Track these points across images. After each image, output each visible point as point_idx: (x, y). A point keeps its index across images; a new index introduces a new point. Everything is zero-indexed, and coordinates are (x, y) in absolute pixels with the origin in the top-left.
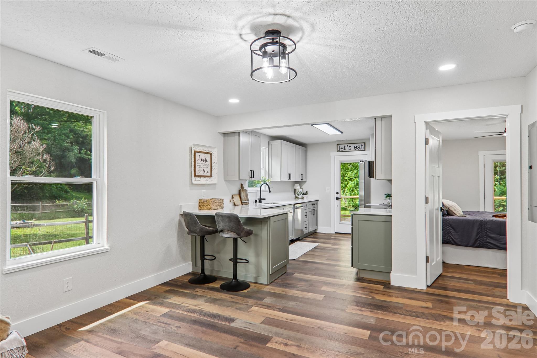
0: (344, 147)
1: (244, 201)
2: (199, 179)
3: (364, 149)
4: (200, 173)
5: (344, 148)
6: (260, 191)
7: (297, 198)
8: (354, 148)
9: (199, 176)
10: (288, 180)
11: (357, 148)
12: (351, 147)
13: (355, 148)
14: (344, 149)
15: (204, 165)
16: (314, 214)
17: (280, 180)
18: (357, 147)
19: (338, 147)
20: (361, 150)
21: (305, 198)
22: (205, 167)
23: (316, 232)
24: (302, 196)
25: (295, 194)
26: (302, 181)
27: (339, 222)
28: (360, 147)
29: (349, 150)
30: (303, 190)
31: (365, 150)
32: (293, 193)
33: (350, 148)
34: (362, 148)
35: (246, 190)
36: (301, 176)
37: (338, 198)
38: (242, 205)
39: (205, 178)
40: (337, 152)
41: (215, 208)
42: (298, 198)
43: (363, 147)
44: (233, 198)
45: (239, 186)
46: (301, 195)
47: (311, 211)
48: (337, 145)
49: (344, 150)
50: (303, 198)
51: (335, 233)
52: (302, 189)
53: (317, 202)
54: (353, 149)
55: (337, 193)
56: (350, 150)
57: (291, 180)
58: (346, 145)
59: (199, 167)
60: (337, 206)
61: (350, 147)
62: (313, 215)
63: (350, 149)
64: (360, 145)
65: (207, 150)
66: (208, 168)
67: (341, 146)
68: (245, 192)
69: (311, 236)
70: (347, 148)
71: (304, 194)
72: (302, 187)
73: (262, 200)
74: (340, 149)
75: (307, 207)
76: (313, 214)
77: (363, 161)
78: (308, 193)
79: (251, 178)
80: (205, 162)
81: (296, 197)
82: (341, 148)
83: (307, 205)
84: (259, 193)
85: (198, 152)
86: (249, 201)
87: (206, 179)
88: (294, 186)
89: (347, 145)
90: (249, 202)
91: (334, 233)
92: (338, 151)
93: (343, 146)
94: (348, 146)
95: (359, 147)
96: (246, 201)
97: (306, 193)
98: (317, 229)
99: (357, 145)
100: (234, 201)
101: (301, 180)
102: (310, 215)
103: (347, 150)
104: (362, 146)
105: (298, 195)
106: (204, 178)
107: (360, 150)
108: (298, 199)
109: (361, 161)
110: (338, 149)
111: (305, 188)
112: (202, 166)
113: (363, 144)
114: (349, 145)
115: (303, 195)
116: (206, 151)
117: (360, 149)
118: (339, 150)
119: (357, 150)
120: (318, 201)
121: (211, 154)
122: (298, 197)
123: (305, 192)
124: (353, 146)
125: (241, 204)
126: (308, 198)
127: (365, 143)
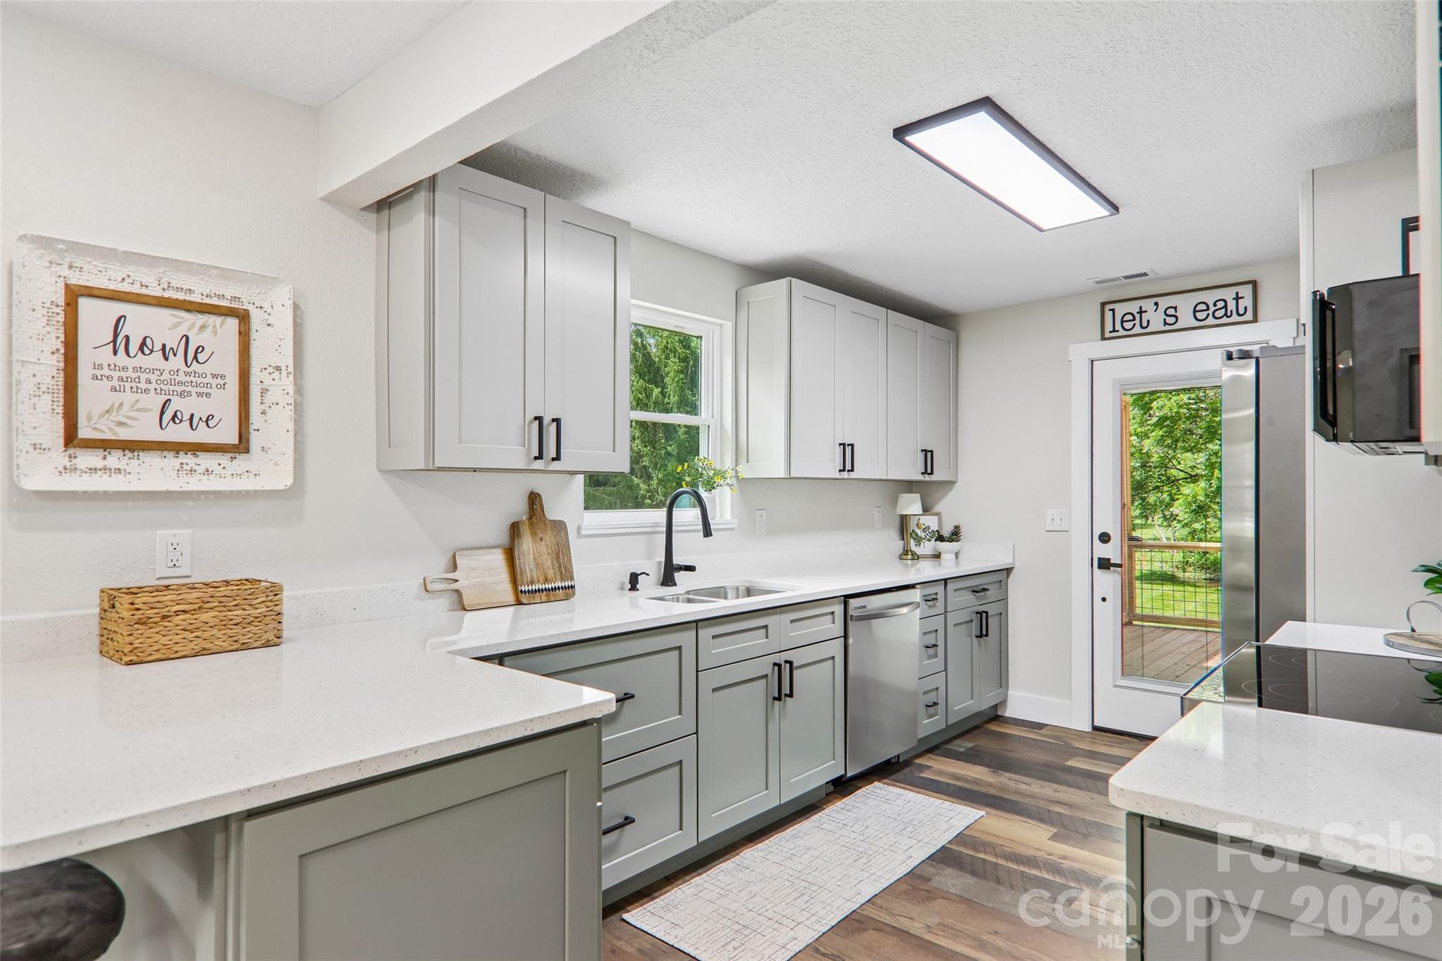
0: (1141, 312)
1: (532, 583)
2: (115, 459)
3: (1249, 316)
4: (121, 424)
5: (1137, 316)
6: (665, 529)
7: (910, 557)
8: (1195, 311)
9: (106, 445)
10: (837, 475)
11: (1210, 312)
12: (1175, 308)
13: (1198, 315)
14: (1137, 321)
15: (166, 376)
16: (980, 636)
17: (783, 477)
18: (1212, 308)
19: (1109, 315)
20: (1235, 318)
21: (947, 558)
22: (179, 389)
23: (999, 714)
24: (935, 549)
25: (903, 540)
26: (927, 478)
27: (1114, 679)
28: (1226, 307)
29: (1168, 328)
30: (940, 521)
31: (1255, 320)
32: (893, 534)
33: (1172, 314)
34: (1241, 311)
35: (560, 526)
36: (921, 456)
37: (1109, 559)
38: (519, 603)
39: (189, 460)
40: (1103, 338)
41: (177, 648)
42: (916, 557)
43: (1247, 302)
44: (454, 567)
45: (517, 508)
46: (929, 540)
47: (968, 622)
48: (1103, 305)
49: (1138, 330)
50: (937, 556)
51: (1095, 728)
52: (938, 514)
53: (1002, 576)
54: (1186, 319)
55: (1105, 538)
56: (1171, 324)
57: (853, 475)
58: (1148, 305)
59: (114, 389)
60: (1104, 599)
61: (1171, 312)
62: (975, 640)
63: (1173, 320)
64: (1229, 294)
65: (200, 291)
66: (208, 395)
67: (1121, 309)
68: (549, 537)
69: (964, 745)
70: (1156, 319)
71: (941, 538)
72: (937, 509)
73: (678, 576)
74: (1118, 327)
75: (940, 604)
76: (977, 637)
77: (1245, 355)
78: (963, 532)
79: (536, 458)
80: (176, 362)
81: (906, 552)
82: (1122, 321)
83: (941, 597)
84: (662, 539)
85: (96, 293)
86: (576, 583)
87: (197, 460)
88: (894, 501)
89: (1156, 304)
90: (572, 587)
91: (1088, 728)
92: (1107, 335)
93: (1133, 307)
94: (1162, 308)
95: (1221, 304)
96: (546, 581)
97: (955, 535)
98: (1003, 703)
99: (1210, 297)
100: (455, 586)
101: (921, 478)
102: (960, 641)
103: (1157, 324)
104: (1237, 298)
105: (919, 540)
106: (171, 454)
107: (1225, 320)
108: (913, 559)
109: (1235, 355)
110: (1109, 327)
111: (950, 510)
112: (143, 385)
113: (1246, 291)
114: (1164, 302)
115: (938, 542)
116: (195, 298)
117: (1226, 314)
118: (1114, 331)
119: (1211, 321)
120: (1008, 571)
121: (243, 317)
122: (913, 554)
123: (946, 532)
124: (1185, 306)
125: (511, 598)
126: (961, 556)
127: (1254, 284)
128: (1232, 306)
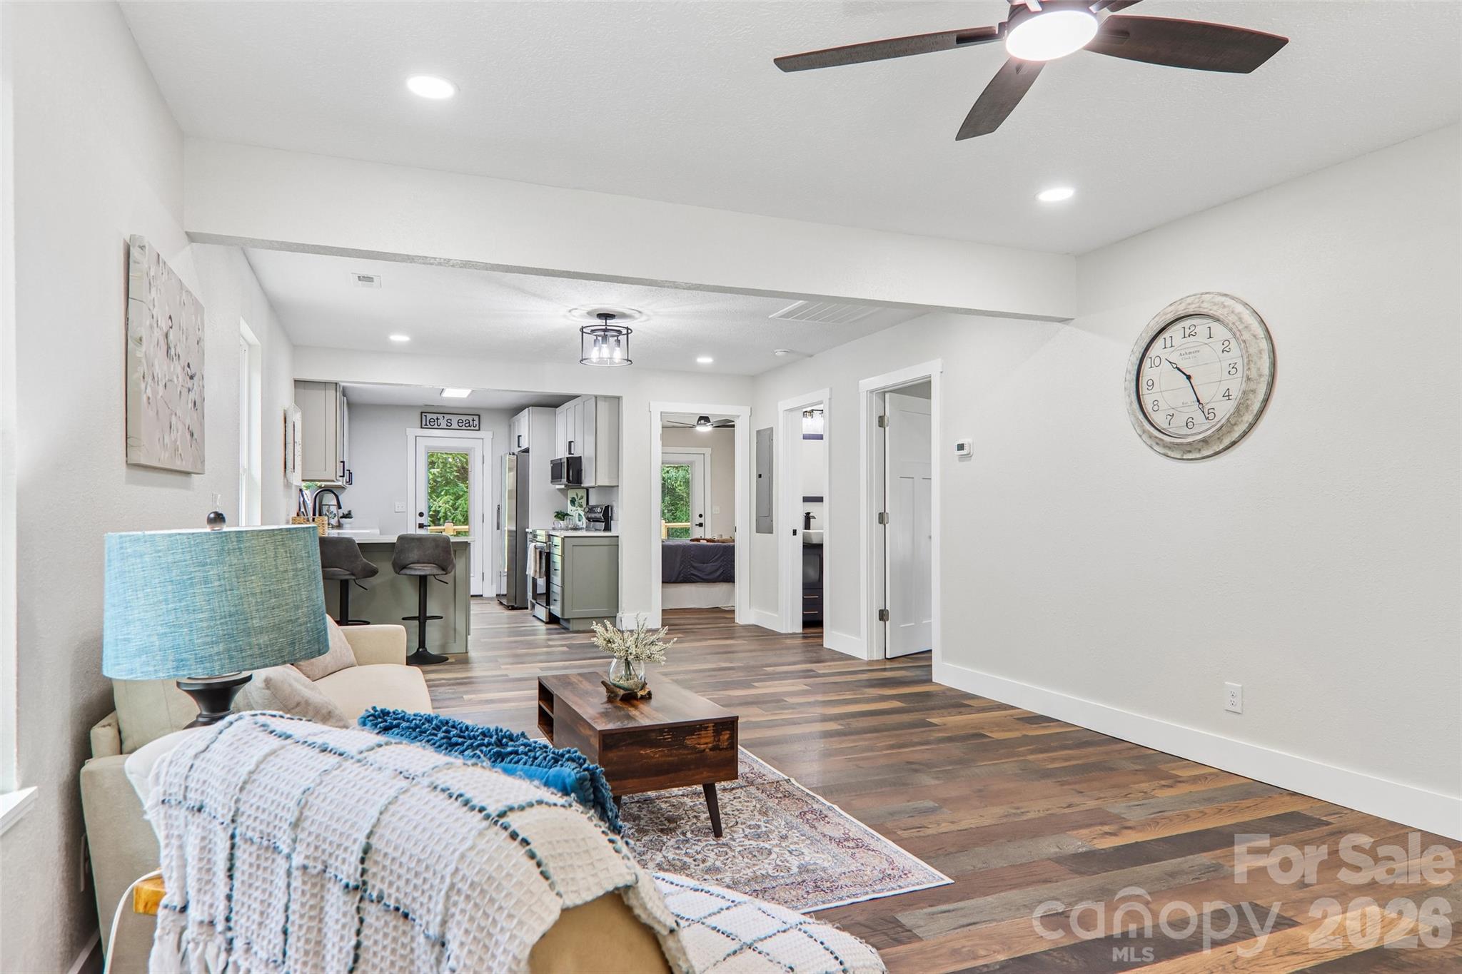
3: (477, 428)
5: (436, 420)
8: (458, 422)
12: (451, 420)
14: (436, 423)
18: (464, 423)
19: (424, 418)
20: (472, 428)
28: (469, 423)
31: (479, 430)
33: (449, 422)
34: (475, 425)
37: (422, 524)
40: (422, 427)
43: (476, 422)
48: (422, 413)
49: (436, 426)
54: (455, 425)
55: (421, 515)
56: (449, 427)
58: (440, 416)
63: (450, 425)
64: (470, 418)
67: (429, 416)
70: (443, 423)
71: (345, 516)
74: (428, 423)
78: (353, 514)
82: (430, 421)
89: (443, 416)
93: (434, 416)
94: (446, 419)
95: (467, 421)
97: (349, 515)
99: (464, 418)
103: (444, 426)
104: (473, 420)
105: (328, 519)
107: (469, 428)
110: (424, 423)
111: (347, 501)
113: (476, 418)
114: (447, 417)
117: (469, 426)
118: (426, 425)
119: (464, 427)
123: (346, 512)
124: (455, 419)
127: (479, 415)
128: (471, 423)
